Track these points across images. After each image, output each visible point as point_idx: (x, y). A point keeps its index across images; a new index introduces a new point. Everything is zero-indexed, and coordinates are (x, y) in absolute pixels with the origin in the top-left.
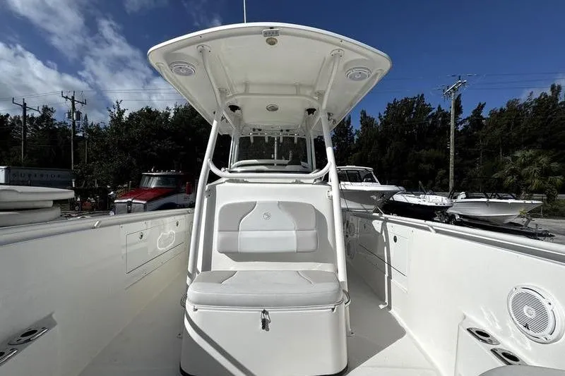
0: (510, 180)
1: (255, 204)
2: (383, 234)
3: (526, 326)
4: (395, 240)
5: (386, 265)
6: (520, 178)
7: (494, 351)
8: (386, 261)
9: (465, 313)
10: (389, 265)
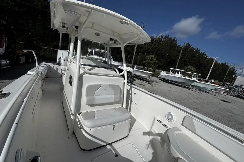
0: (147, 64)
1: (101, 85)
2: (130, 91)
3: (169, 119)
4: (135, 94)
5: (130, 100)
6: (149, 64)
7: (163, 125)
8: (130, 99)
9: (155, 116)
10: (131, 101)
